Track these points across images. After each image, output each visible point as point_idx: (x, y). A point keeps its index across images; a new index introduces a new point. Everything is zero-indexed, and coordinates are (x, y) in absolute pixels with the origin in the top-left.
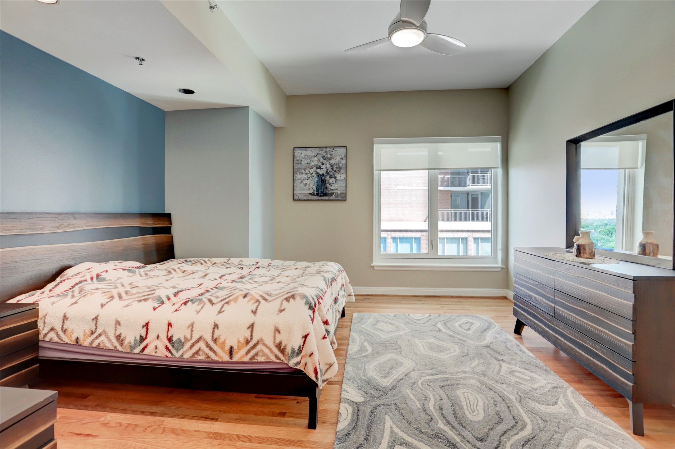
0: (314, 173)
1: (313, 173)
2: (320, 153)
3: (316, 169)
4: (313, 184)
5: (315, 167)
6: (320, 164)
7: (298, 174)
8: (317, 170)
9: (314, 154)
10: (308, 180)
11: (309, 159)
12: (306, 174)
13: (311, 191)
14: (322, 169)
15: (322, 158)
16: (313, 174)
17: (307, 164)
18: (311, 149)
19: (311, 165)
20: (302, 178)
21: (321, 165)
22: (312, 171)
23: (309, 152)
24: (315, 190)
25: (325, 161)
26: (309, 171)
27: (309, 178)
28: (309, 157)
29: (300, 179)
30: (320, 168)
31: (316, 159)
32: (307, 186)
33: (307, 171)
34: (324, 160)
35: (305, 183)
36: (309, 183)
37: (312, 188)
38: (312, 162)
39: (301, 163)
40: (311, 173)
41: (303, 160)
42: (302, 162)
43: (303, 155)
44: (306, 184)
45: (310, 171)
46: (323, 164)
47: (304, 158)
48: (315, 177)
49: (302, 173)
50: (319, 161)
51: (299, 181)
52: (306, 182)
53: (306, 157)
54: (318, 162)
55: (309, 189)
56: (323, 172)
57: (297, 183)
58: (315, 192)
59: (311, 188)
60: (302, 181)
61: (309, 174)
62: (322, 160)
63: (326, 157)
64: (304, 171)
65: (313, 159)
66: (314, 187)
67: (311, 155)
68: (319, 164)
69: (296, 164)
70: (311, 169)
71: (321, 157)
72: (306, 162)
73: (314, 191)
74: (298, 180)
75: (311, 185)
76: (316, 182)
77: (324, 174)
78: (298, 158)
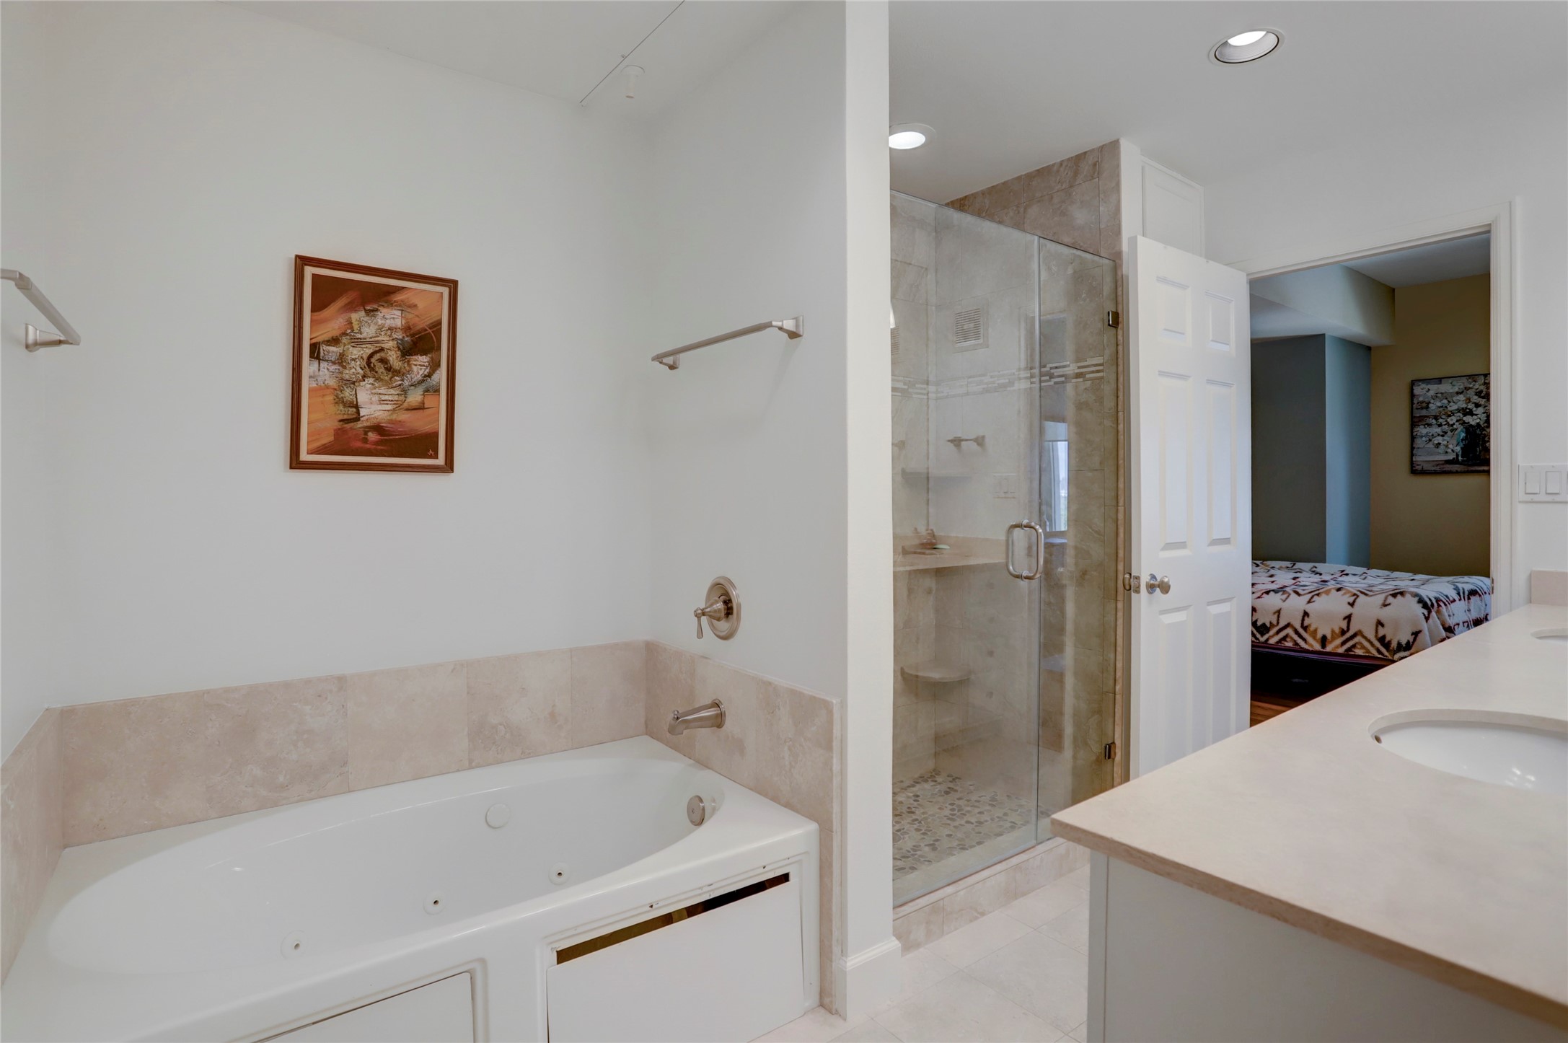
0: (1457, 423)
1: (1454, 424)
2: (1471, 386)
3: (1462, 416)
4: (1455, 443)
5: (1459, 412)
6: (1471, 406)
7: (1422, 427)
8: (1465, 418)
9: (1456, 389)
10: (1443, 436)
11: (1446, 399)
12: (1440, 425)
13: (1451, 456)
14: (1476, 415)
15: (1476, 395)
16: (1455, 426)
17: (1441, 409)
18: (1450, 380)
19: (1450, 409)
20: (1430, 434)
21: (1474, 409)
22: (1452, 420)
23: (1446, 387)
24: (1460, 453)
25: (1484, 400)
26: (1446, 421)
27: (1446, 433)
28: (1445, 395)
29: (1427, 435)
30: (1471, 413)
31: (1461, 397)
32: (1442, 447)
33: (1440, 420)
34: (1480, 399)
35: (1436, 442)
36: (1445, 442)
37: (1453, 451)
38: (1452, 404)
39: (1427, 408)
40: (1451, 423)
41: (1432, 401)
42: (1430, 405)
43: (1432, 393)
44: (1440, 444)
45: (1449, 420)
46: (1477, 405)
47: (1435, 397)
48: (1459, 430)
49: (1430, 425)
50: (1469, 400)
51: (1424, 439)
52: (1439, 439)
53: (1439, 395)
54: (1467, 403)
55: (1447, 452)
56: (1478, 421)
57: (1419, 442)
58: (1460, 458)
59: (1450, 450)
60: (1431, 438)
61: (1446, 426)
62: (1475, 399)
63: (1484, 392)
64: (1434, 421)
65: (1454, 399)
66: (1458, 449)
67: (1451, 391)
68: (1469, 407)
69: (1417, 409)
70: (1449, 416)
71: (1474, 394)
72: (1439, 404)
73: (1457, 455)
74: (1422, 437)
75: (1451, 446)
76: (1462, 440)
77: (1481, 423)
78: (1421, 399)
